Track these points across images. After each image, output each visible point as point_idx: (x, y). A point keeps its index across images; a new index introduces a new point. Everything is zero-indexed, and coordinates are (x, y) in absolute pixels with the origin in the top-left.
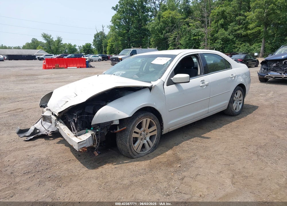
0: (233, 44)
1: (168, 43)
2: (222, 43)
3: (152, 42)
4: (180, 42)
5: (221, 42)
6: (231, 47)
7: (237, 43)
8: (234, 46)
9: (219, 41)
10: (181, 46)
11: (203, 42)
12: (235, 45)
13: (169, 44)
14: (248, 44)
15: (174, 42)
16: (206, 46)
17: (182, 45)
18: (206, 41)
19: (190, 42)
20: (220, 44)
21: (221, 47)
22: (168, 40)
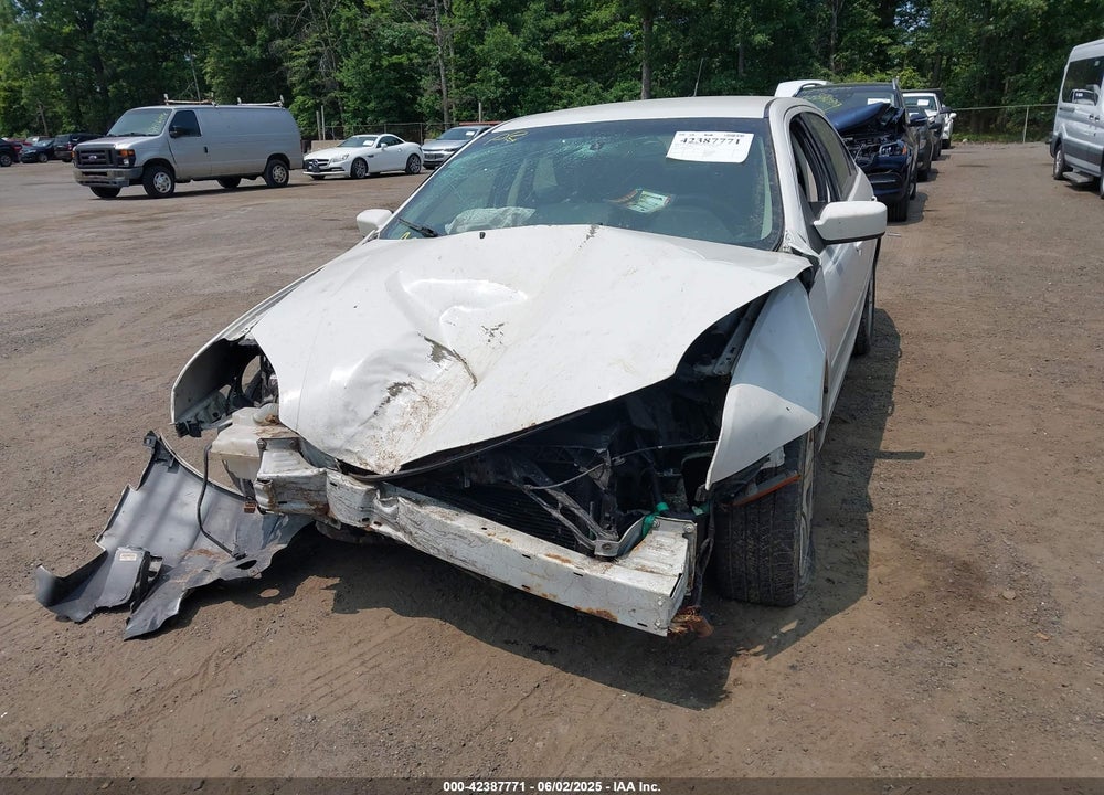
0: (543, 86)
1: (288, 82)
2: (502, 79)
3: (212, 77)
4: (339, 77)
5: (497, 77)
6: (541, 98)
7: (557, 80)
8: (549, 94)
9: (493, 73)
10: (345, 95)
11: (430, 78)
12: (554, 89)
13: (294, 85)
14: (598, 85)
15: (312, 75)
16: (444, 93)
17: (349, 90)
18: (442, 72)
19: (379, 79)
20: (498, 85)
21: (502, 95)
22: (288, 68)
